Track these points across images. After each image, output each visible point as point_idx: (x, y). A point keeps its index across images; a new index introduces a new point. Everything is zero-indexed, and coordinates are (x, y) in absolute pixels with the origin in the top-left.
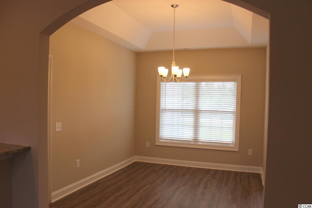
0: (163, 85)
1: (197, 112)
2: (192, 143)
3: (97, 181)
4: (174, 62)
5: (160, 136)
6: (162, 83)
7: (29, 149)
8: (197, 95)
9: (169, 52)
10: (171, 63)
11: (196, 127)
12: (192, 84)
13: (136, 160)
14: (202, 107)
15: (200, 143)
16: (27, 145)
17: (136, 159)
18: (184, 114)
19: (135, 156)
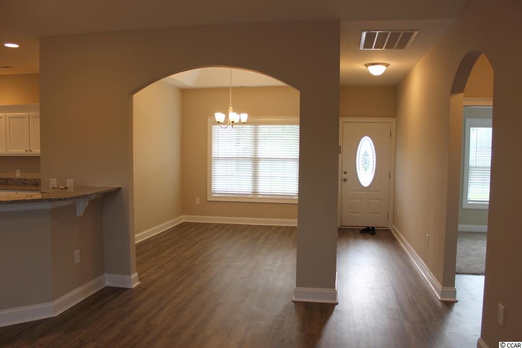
0: (216, 129)
1: (255, 160)
2: (251, 196)
3: (149, 238)
4: (231, 108)
5: (213, 190)
6: (213, 126)
7: (119, 189)
8: (256, 141)
9: (226, 89)
10: (228, 109)
11: (255, 177)
12: (249, 128)
13: (183, 221)
14: (262, 154)
15: (260, 196)
16: (117, 186)
17: (184, 219)
18: (240, 163)
19: (183, 216)
